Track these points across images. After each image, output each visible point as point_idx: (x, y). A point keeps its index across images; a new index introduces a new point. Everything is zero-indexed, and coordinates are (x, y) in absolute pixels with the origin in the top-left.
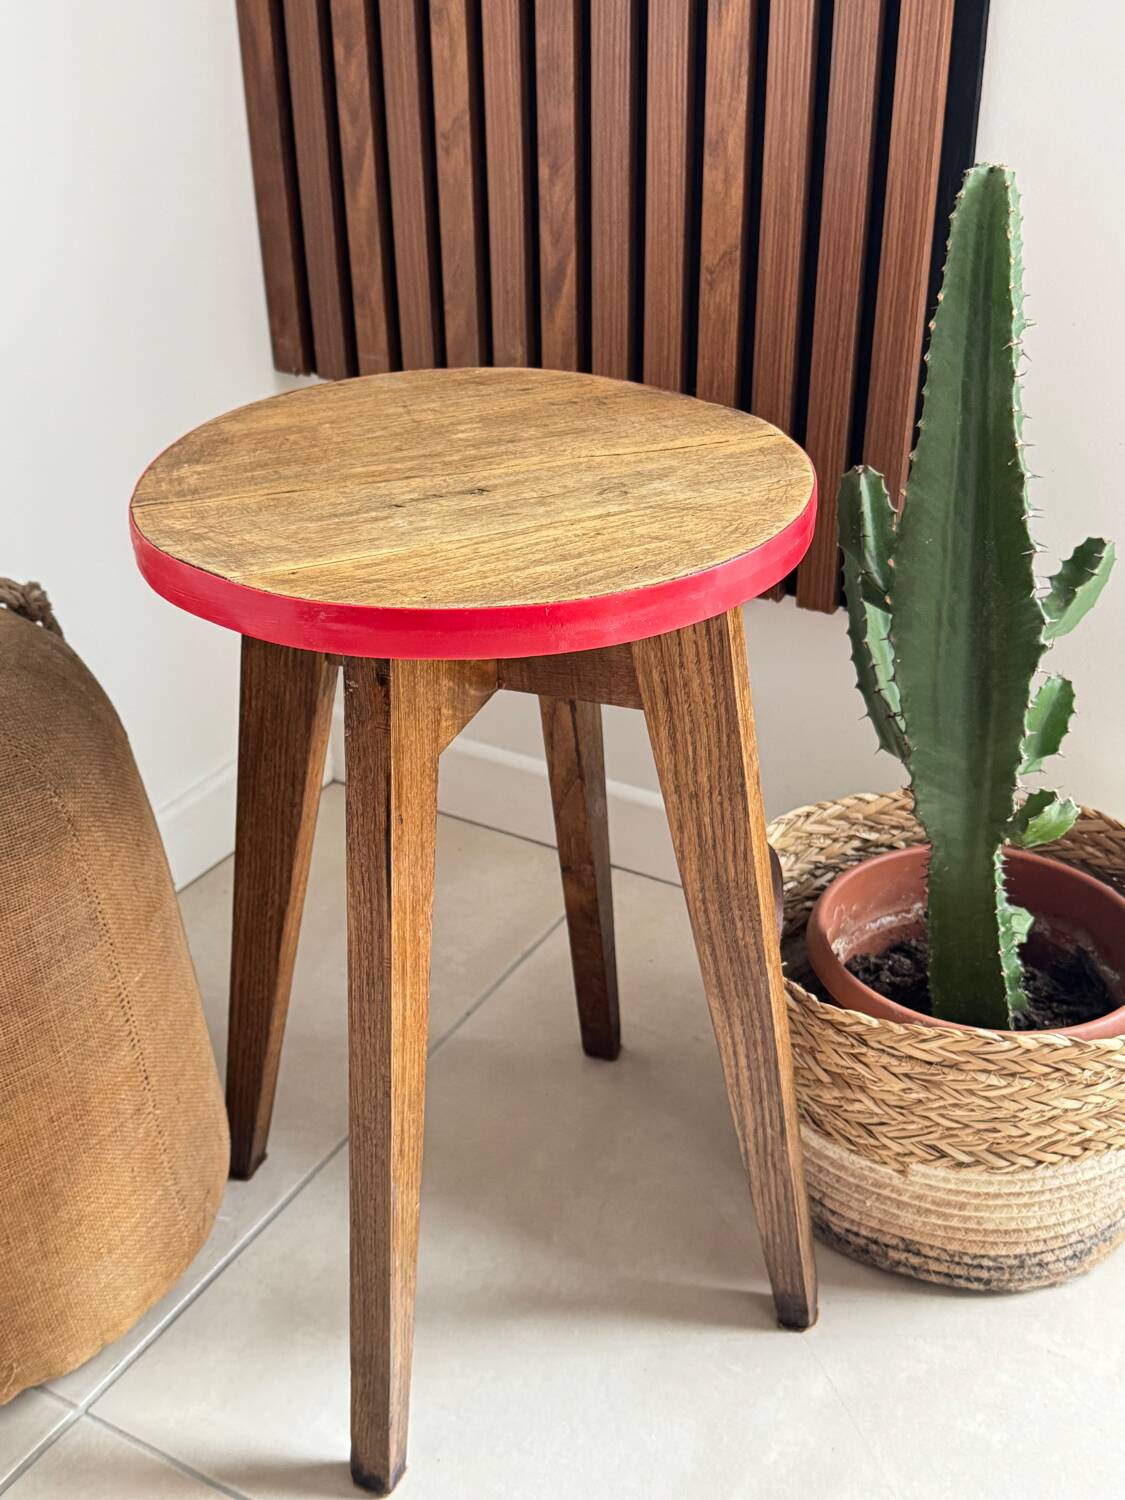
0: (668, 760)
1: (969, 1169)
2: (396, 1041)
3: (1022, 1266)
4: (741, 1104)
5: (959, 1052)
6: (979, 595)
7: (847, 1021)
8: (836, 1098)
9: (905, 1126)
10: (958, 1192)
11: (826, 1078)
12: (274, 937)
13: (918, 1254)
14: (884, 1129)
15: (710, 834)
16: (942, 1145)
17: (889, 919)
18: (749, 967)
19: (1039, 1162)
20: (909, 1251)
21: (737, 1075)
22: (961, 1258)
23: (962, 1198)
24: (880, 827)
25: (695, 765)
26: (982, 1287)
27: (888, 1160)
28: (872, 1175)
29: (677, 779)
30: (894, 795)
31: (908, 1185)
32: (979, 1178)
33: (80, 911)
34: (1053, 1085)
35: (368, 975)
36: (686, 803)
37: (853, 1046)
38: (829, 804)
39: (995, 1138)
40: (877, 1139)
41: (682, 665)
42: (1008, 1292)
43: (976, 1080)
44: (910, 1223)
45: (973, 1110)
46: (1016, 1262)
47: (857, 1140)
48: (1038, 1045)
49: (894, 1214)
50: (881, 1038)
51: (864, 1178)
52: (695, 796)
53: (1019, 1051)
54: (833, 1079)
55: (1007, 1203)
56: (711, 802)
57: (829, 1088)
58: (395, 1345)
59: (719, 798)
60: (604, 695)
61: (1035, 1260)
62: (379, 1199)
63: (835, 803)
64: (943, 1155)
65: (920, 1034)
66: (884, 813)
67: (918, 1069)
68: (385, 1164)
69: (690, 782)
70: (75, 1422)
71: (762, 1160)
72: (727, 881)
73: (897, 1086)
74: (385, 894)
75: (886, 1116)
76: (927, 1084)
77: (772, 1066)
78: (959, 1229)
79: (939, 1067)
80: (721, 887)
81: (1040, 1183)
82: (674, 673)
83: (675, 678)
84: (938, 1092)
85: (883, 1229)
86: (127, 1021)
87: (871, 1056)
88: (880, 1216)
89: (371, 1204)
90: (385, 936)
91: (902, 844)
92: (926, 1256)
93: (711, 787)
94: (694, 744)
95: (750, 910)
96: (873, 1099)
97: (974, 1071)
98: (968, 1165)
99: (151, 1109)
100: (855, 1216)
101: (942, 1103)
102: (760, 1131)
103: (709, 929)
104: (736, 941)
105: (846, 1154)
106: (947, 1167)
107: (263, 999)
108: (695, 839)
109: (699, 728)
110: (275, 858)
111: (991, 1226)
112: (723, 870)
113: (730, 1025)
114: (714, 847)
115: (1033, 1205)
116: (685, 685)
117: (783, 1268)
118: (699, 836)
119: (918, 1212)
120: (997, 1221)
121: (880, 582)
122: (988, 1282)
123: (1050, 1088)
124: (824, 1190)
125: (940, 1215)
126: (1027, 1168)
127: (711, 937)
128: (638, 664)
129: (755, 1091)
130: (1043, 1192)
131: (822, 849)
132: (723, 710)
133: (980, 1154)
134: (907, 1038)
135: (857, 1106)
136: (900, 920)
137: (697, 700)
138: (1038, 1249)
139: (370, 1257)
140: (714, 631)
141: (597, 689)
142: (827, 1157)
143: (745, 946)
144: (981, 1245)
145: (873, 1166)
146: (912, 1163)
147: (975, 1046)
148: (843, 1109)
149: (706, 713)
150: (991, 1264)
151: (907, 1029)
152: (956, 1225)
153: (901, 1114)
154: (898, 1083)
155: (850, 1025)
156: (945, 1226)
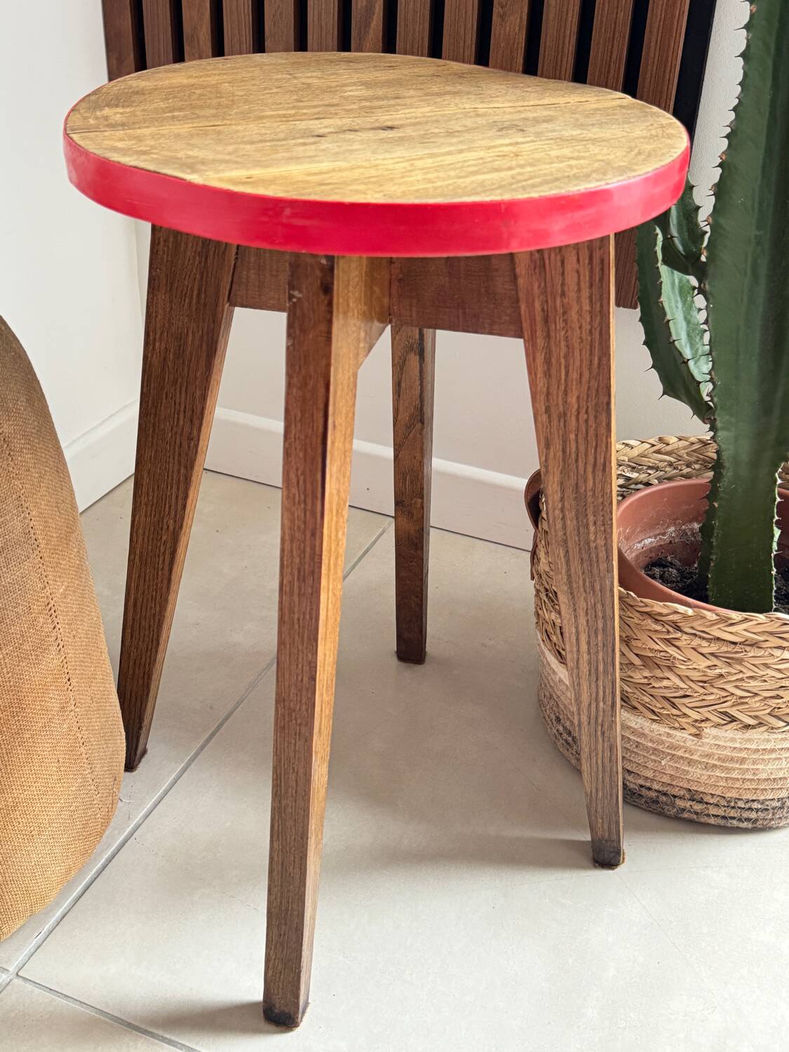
0: (542, 384)
1: (753, 730)
4: (579, 684)
5: (759, 633)
6: (779, 249)
7: (665, 611)
8: (646, 677)
9: (705, 697)
10: (741, 750)
11: (637, 661)
13: (701, 801)
14: (686, 701)
15: (574, 449)
16: (733, 712)
17: (650, 540)
18: (598, 566)
20: (693, 800)
21: (578, 659)
22: (736, 802)
23: (743, 755)
25: (566, 387)
26: (750, 826)
27: (685, 726)
28: (670, 740)
29: (548, 400)
30: (651, 441)
31: (701, 746)
32: (760, 737)
33: (17, 524)
36: (555, 423)
37: (668, 632)
39: (778, 703)
40: (679, 710)
41: (563, 294)
42: (770, 829)
43: (773, 655)
44: (698, 777)
45: (766, 681)
46: (778, 804)
47: (661, 711)
49: (684, 771)
50: (695, 624)
51: (663, 742)
52: (563, 415)
54: (644, 661)
55: (779, 756)
56: (578, 420)
57: (641, 669)
59: (586, 416)
60: (486, 325)
62: (301, 771)
64: (733, 719)
65: (730, 619)
67: (724, 649)
68: (310, 741)
69: (560, 403)
70: (8, 984)
72: (585, 491)
73: (703, 663)
74: (319, 496)
75: (690, 690)
76: (730, 661)
78: (738, 779)
79: (742, 646)
80: (580, 497)
82: (555, 302)
83: (555, 306)
84: (739, 667)
85: (674, 783)
86: (54, 628)
87: (684, 641)
88: (672, 773)
90: (318, 534)
91: (656, 481)
92: (707, 803)
93: (579, 406)
94: (567, 367)
95: (603, 516)
96: (679, 676)
97: (771, 648)
98: (753, 727)
99: (73, 708)
100: (650, 774)
101: (741, 676)
102: (593, 706)
103: (565, 534)
104: (588, 544)
105: (647, 724)
106: (736, 730)
107: (155, 614)
108: (560, 454)
109: (573, 352)
110: (172, 487)
111: (764, 776)
112: (583, 481)
113: (576, 617)
114: (577, 461)
116: (565, 313)
117: (602, 819)
118: (564, 451)
119: (706, 767)
120: (769, 771)
122: (756, 821)
125: (725, 769)
127: (565, 541)
128: (521, 295)
129: (593, 671)
133: (763, 717)
134: (717, 624)
135: (665, 683)
136: (657, 541)
137: (573, 326)
139: (289, 823)
140: (596, 261)
141: (481, 320)
142: (629, 727)
143: (596, 548)
144: (754, 791)
145: (671, 732)
146: (706, 728)
147: (774, 627)
148: (651, 686)
149: (581, 338)
150: (759, 806)
151: (719, 616)
152: (736, 777)
153: (703, 687)
154: (704, 661)
155: (667, 615)
156: (727, 778)
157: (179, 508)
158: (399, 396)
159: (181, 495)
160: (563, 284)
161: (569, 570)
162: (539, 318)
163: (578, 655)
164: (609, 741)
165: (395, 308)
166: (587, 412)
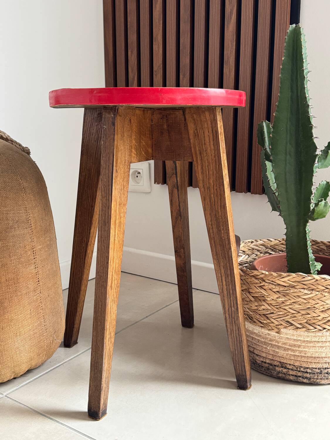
0: (201, 177)
1: (300, 329)
2: (111, 246)
3: (321, 373)
4: (224, 300)
5: (294, 281)
6: (297, 145)
7: (258, 274)
8: (256, 306)
9: (279, 313)
10: (298, 340)
11: (252, 299)
12: (84, 253)
13: (286, 368)
14: (272, 315)
15: (213, 201)
16: (290, 320)
18: (226, 247)
19: (325, 329)
20: (283, 367)
21: (223, 288)
22: (300, 369)
23: (299, 343)
24: (275, 250)
25: (209, 177)
26: (308, 382)
27: (273, 328)
28: (269, 337)
29: (203, 183)
31: (281, 339)
32: (304, 334)
33: (23, 216)
34: (326, 294)
35: (104, 222)
36: (206, 191)
37: (260, 283)
38: (259, 240)
39: (308, 317)
40: (269, 320)
41: (205, 144)
43: (300, 292)
44: (283, 355)
45: (300, 305)
46: (319, 371)
47: (263, 322)
48: (320, 279)
49: (277, 352)
50: (269, 278)
51: (267, 338)
52: (209, 188)
53: (314, 280)
54: (255, 299)
55: (314, 345)
56: (213, 189)
58: (105, 358)
59: (216, 187)
60: (182, 158)
61: (326, 371)
62: (103, 301)
63: (261, 240)
64: (292, 325)
65: (282, 275)
66: (277, 245)
67: (282, 289)
68: (106, 288)
69: (207, 183)
71: (231, 321)
72: (219, 216)
73: (275, 297)
74: (110, 194)
75: (272, 310)
76: (285, 295)
77: (233, 283)
78: (299, 356)
79: (288, 288)
80: (217, 219)
81: (325, 338)
82: (203, 147)
83: (203, 148)
84: (288, 297)
85: (274, 359)
87: (266, 286)
88: (272, 353)
89: (100, 303)
90: (110, 207)
92: (288, 369)
93: (213, 184)
94: (208, 170)
95: (226, 226)
96: (268, 304)
97: (299, 288)
98: (300, 328)
99: (39, 293)
100: (264, 355)
102: (230, 309)
103: (213, 235)
104: (222, 238)
105: (260, 329)
106: (293, 329)
108: (209, 203)
109: (210, 164)
110: (86, 226)
111: (309, 355)
112: (217, 213)
113: (220, 269)
114: (215, 205)
115: (323, 347)
116: (206, 150)
117: (238, 364)
118: (210, 202)
119: (285, 350)
120: (312, 353)
121: (270, 154)
122: (310, 379)
123: (325, 295)
124: (254, 347)
125: (293, 350)
126: (320, 330)
127: (214, 238)
128: (192, 145)
129: (228, 293)
130: (326, 342)
131: (257, 255)
132: (217, 158)
133: (304, 324)
134: (277, 277)
135: (263, 307)
137: (209, 155)
138: (326, 367)
139: (99, 323)
140: (214, 131)
141: (181, 156)
142: (255, 333)
143: (224, 239)
144: (307, 363)
145: (269, 332)
146: (281, 328)
147: (299, 279)
148: (259, 310)
149: (212, 159)
150: (311, 371)
151: (278, 274)
152: (298, 354)
153: (277, 308)
154: (275, 295)
155: (259, 275)
156: (294, 355)
157: (88, 234)
158: (172, 205)
159: (89, 228)
160: (205, 140)
161: (216, 250)
162: (198, 153)
163: (222, 286)
164: (237, 325)
165: (154, 154)
166: (216, 186)
